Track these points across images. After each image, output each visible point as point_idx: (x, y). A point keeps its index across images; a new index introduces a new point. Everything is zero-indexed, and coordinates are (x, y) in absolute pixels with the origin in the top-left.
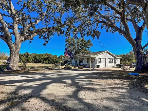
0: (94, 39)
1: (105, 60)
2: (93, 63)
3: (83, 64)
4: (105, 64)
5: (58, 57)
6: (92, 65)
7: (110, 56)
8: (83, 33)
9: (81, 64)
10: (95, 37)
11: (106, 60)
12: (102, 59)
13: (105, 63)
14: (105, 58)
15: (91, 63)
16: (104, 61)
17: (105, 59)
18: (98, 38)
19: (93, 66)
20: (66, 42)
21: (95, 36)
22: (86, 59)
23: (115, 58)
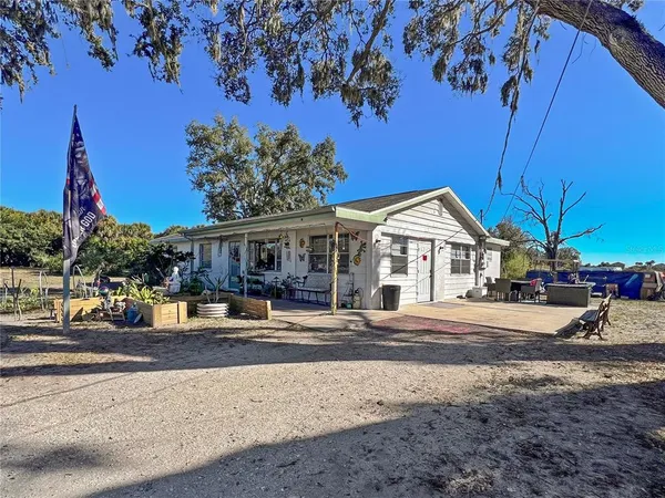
0: (355, 118)
1: (429, 255)
2: (353, 268)
3: (282, 275)
4: (432, 277)
5: (154, 232)
6: (343, 284)
7: (454, 225)
8: (292, 70)
9: (269, 277)
10: (366, 108)
11: (437, 249)
12: (412, 246)
13: (432, 271)
14: (432, 241)
15: (339, 272)
16: (425, 258)
17: (428, 245)
18: (380, 112)
19: (352, 295)
20: (193, 148)
21: (365, 103)
22: (302, 243)
23: (480, 239)
